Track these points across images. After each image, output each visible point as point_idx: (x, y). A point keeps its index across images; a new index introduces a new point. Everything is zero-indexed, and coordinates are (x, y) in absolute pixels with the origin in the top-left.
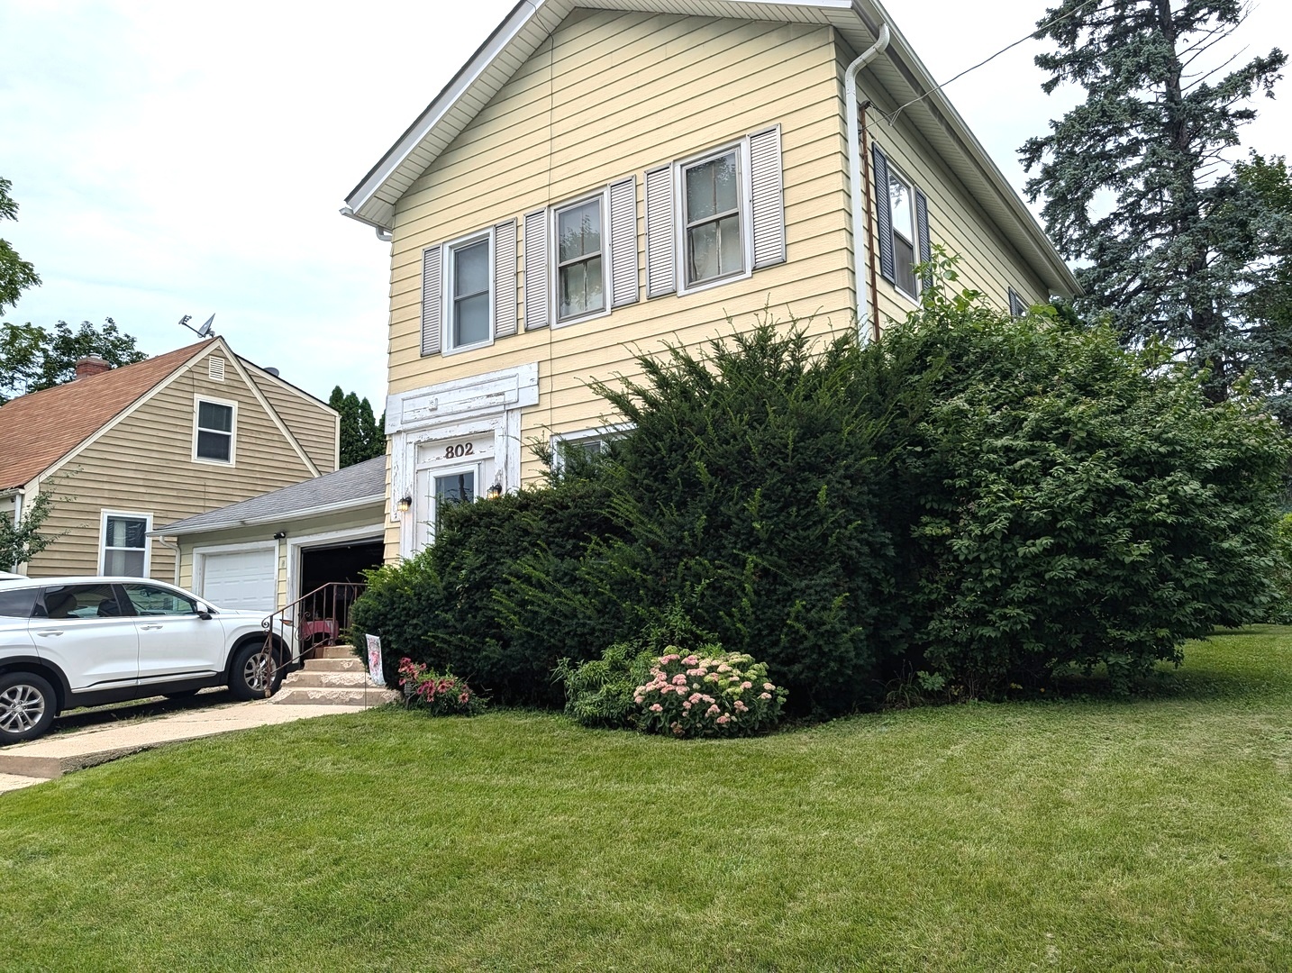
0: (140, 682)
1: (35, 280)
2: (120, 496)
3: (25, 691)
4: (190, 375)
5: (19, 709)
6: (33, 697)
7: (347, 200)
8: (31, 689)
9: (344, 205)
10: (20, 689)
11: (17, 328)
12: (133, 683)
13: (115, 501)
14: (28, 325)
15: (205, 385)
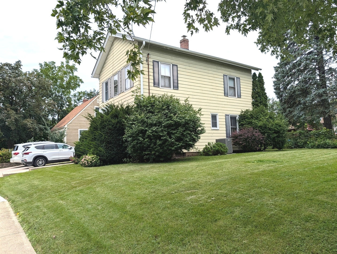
0: (60, 159)
1: (83, 82)
2: (82, 126)
3: (41, 160)
4: (93, 103)
5: (40, 163)
6: (42, 161)
7: (92, 75)
8: (42, 160)
9: (91, 76)
10: (40, 160)
11: (80, 92)
12: (58, 159)
13: (81, 127)
14: (81, 91)
15: (96, 104)
